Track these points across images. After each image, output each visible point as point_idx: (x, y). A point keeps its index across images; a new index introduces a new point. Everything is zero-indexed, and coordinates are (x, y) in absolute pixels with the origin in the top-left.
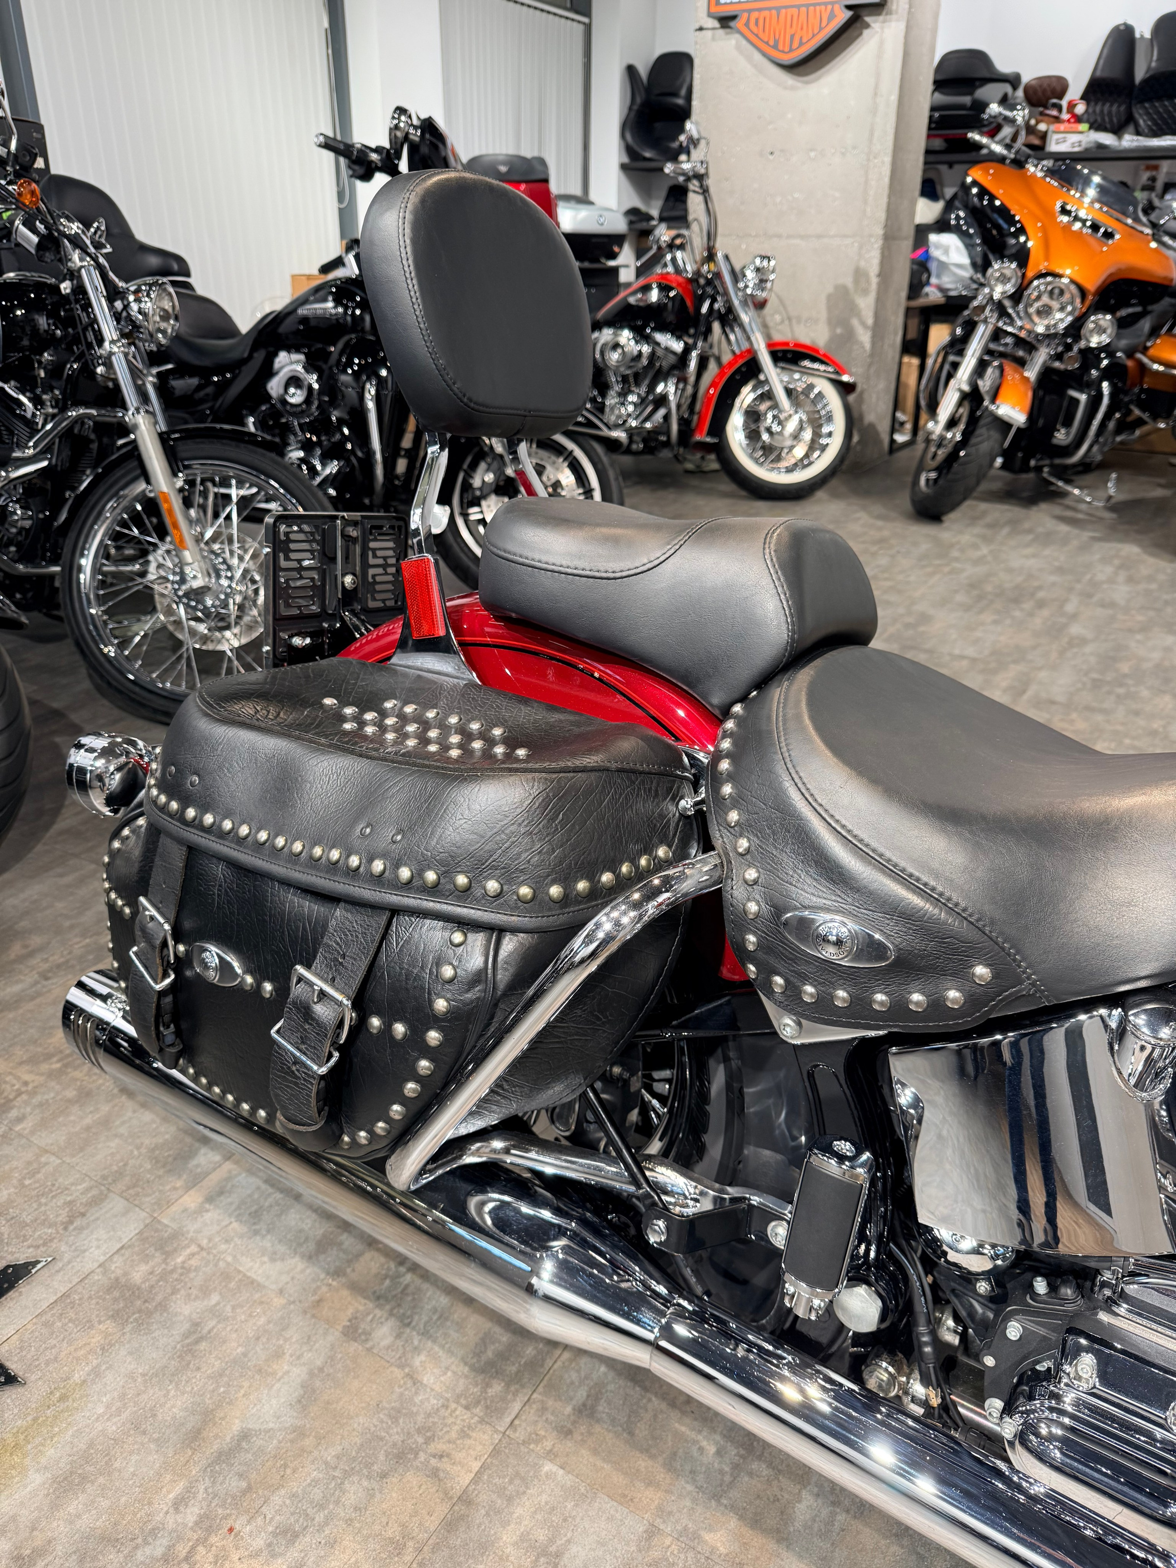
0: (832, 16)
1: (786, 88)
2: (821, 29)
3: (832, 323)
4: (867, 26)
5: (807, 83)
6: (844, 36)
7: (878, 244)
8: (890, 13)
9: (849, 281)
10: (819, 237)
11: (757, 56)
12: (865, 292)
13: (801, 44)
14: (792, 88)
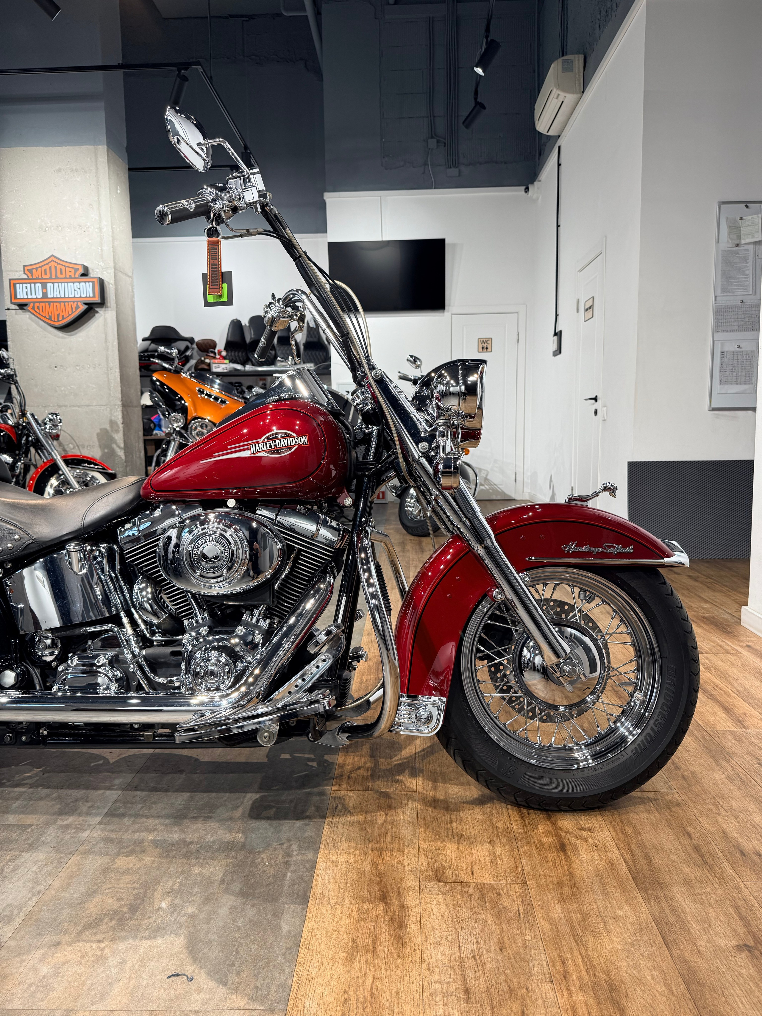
0: (77, 307)
1: (59, 337)
2: (73, 312)
3: (102, 446)
4: (97, 312)
5: (71, 335)
6: (86, 316)
7: (120, 409)
8: (107, 307)
9: (107, 427)
10: (88, 406)
11: (41, 323)
12: (117, 431)
13: (63, 318)
14: (62, 338)
